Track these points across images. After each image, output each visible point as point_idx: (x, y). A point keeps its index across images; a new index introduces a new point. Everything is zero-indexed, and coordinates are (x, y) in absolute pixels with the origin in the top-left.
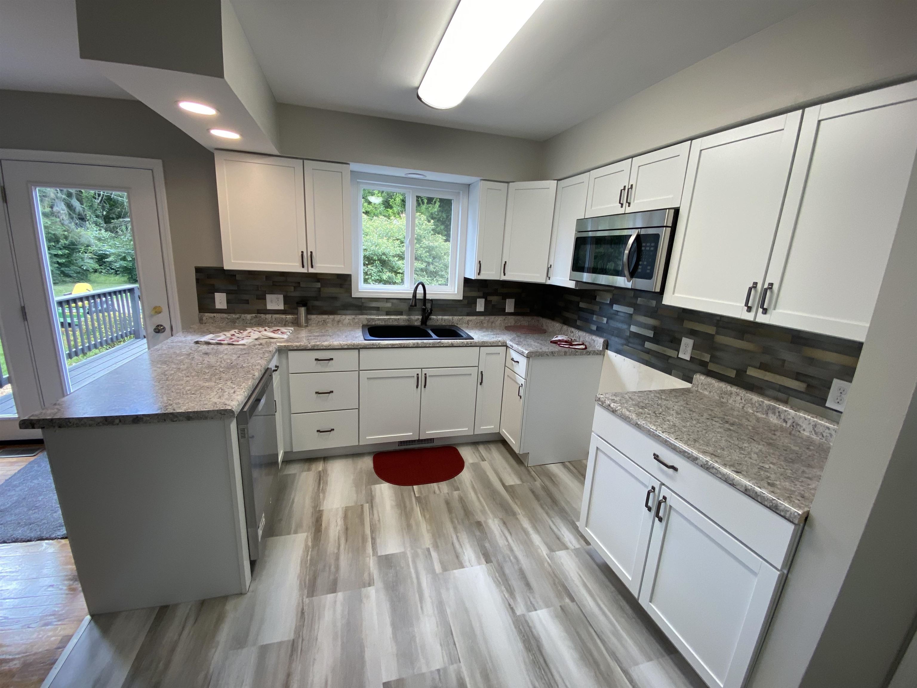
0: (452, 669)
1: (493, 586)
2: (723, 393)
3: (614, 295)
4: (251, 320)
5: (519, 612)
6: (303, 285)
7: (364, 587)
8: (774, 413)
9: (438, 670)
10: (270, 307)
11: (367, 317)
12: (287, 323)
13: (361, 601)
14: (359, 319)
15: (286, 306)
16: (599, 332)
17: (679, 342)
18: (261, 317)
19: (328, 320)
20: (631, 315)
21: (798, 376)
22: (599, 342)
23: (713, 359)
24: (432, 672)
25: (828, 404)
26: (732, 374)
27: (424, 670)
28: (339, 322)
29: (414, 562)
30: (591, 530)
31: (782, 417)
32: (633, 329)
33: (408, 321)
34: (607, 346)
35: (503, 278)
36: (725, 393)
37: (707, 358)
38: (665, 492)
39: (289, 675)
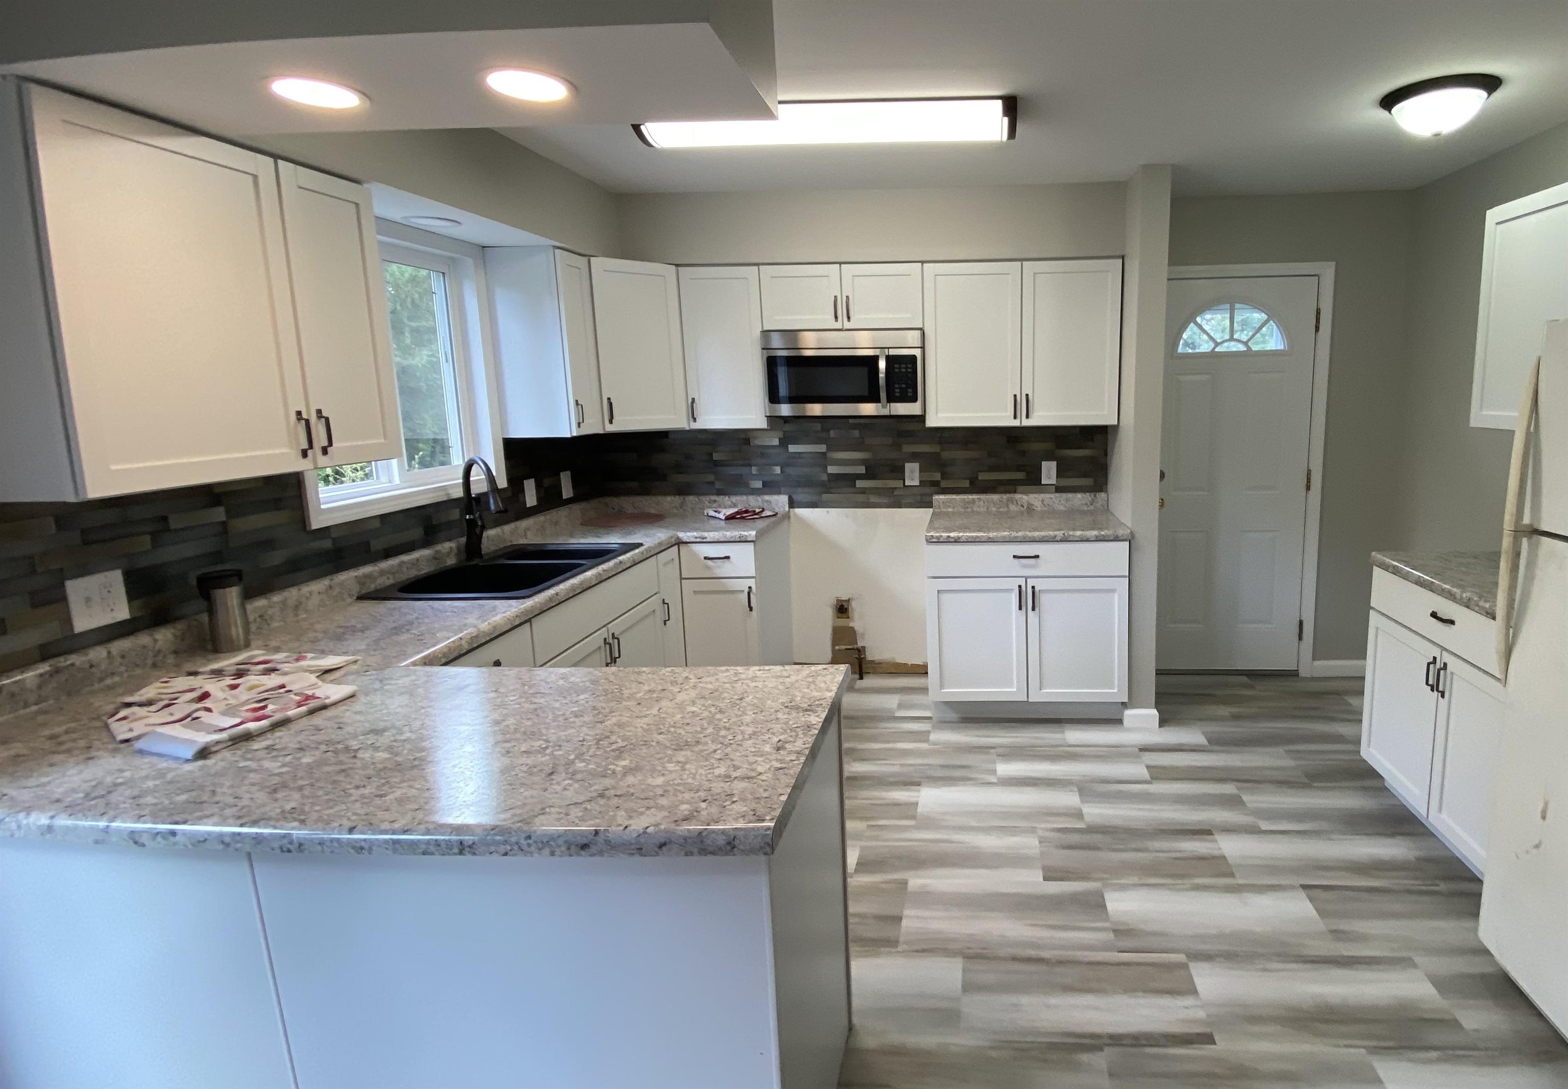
0: (1040, 833)
1: (953, 789)
2: (966, 504)
3: (784, 432)
4: (40, 687)
5: (995, 780)
6: (175, 522)
7: (906, 888)
8: (1013, 503)
9: (1040, 842)
10: (83, 622)
11: (356, 574)
12: (160, 657)
13: (928, 893)
14: (341, 584)
15: (137, 603)
16: (770, 487)
17: (902, 470)
18: (73, 665)
19: (270, 612)
20: (824, 454)
21: (1019, 469)
22: (780, 501)
23: (944, 476)
24: (1041, 847)
25: (1043, 483)
26: (966, 484)
27: (1037, 851)
28: (296, 607)
29: (886, 840)
30: (949, 688)
31: (1019, 503)
32: (831, 469)
33: (435, 558)
34: (792, 504)
35: (610, 428)
36: (968, 503)
37: (937, 476)
38: (1031, 583)
39: (1015, 959)
